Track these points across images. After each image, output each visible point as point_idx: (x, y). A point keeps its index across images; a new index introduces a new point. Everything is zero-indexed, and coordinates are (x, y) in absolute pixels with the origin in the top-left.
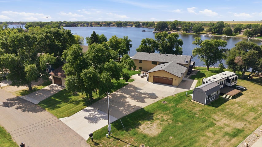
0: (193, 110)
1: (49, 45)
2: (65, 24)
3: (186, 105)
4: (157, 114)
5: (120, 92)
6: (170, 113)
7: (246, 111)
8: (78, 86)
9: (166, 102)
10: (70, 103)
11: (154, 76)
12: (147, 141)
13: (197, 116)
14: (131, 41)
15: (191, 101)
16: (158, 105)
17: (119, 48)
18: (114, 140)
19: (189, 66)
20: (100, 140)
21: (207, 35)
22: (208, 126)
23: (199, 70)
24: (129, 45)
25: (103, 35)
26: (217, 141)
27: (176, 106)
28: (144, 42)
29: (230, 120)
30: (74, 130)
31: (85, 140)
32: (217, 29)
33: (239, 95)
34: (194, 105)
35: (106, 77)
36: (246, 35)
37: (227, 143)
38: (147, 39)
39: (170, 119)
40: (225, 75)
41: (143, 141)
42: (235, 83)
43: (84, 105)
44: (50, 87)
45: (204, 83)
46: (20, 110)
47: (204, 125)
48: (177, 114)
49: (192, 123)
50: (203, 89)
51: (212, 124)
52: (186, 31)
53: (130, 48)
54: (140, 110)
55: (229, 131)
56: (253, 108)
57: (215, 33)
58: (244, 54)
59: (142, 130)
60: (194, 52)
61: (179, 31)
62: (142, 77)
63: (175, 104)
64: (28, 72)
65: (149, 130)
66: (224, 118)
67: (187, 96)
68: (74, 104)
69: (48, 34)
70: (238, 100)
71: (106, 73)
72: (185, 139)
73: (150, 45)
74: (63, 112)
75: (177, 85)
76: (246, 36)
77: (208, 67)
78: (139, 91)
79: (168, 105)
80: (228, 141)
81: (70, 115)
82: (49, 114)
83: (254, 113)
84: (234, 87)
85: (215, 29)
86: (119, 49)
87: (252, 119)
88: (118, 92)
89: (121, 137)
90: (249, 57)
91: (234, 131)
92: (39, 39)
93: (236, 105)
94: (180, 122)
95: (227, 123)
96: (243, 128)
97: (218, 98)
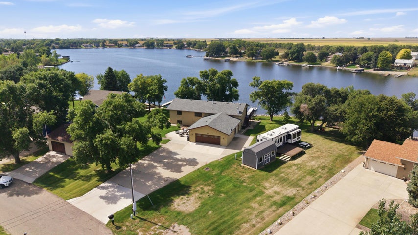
0: (241, 176)
1: (44, 98)
2: (58, 43)
3: (234, 171)
4: (197, 186)
5: (148, 160)
6: (213, 183)
7: (303, 175)
8: (91, 155)
9: (209, 169)
10: (78, 179)
11: (196, 134)
12: (181, 218)
13: (245, 184)
14: (166, 82)
15: (241, 166)
16: (199, 173)
17: (148, 92)
18: (140, 221)
19: (245, 118)
20: (122, 222)
21: (282, 63)
22: (255, 196)
23: (260, 121)
24: (163, 87)
25: (124, 72)
26: (262, 212)
27: (221, 173)
28: (185, 83)
29: (283, 187)
30: (89, 213)
31: (103, 224)
32: (296, 55)
33: (301, 154)
34: (243, 171)
35: (128, 143)
36: (334, 63)
37: (272, 213)
38: (189, 79)
39: (212, 191)
40: (286, 129)
41: (176, 220)
42: (297, 139)
43: (99, 181)
44: (46, 158)
45: (258, 141)
46: (5, 193)
47: (250, 195)
48: (221, 183)
49: (238, 194)
50: (253, 150)
51: (261, 193)
52: (252, 57)
53: (165, 92)
54: (175, 181)
55: (278, 200)
56: (312, 171)
57: (293, 59)
58: (310, 101)
59: (176, 206)
60: (251, 97)
61: (242, 57)
62: (182, 135)
63: (220, 170)
64: (17, 139)
65: (185, 205)
66: (275, 185)
67: (237, 159)
68: (83, 180)
69: (42, 82)
70: (298, 161)
71: (128, 137)
72: (226, 213)
73: (194, 87)
74: (71, 191)
75: (226, 145)
76: (335, 65)
77: (271, 116)
78: (175, 156)
79: (212, 173)
80: (274, 211)
81: (81, 194)
82: (52, 195)
83: (311, 176)
84: (297, 144)
85: (293, 53)
86: (148, 95)
87: (307, 184)
88: (145, 160)
89: (149, 217)
90: (316, 104)
91: (284, 199)
92: (30, 90)
93: (294, 168)
94: (223, 193)
95: (277, 190)
96: (295, 195)
97: (275, 160)
